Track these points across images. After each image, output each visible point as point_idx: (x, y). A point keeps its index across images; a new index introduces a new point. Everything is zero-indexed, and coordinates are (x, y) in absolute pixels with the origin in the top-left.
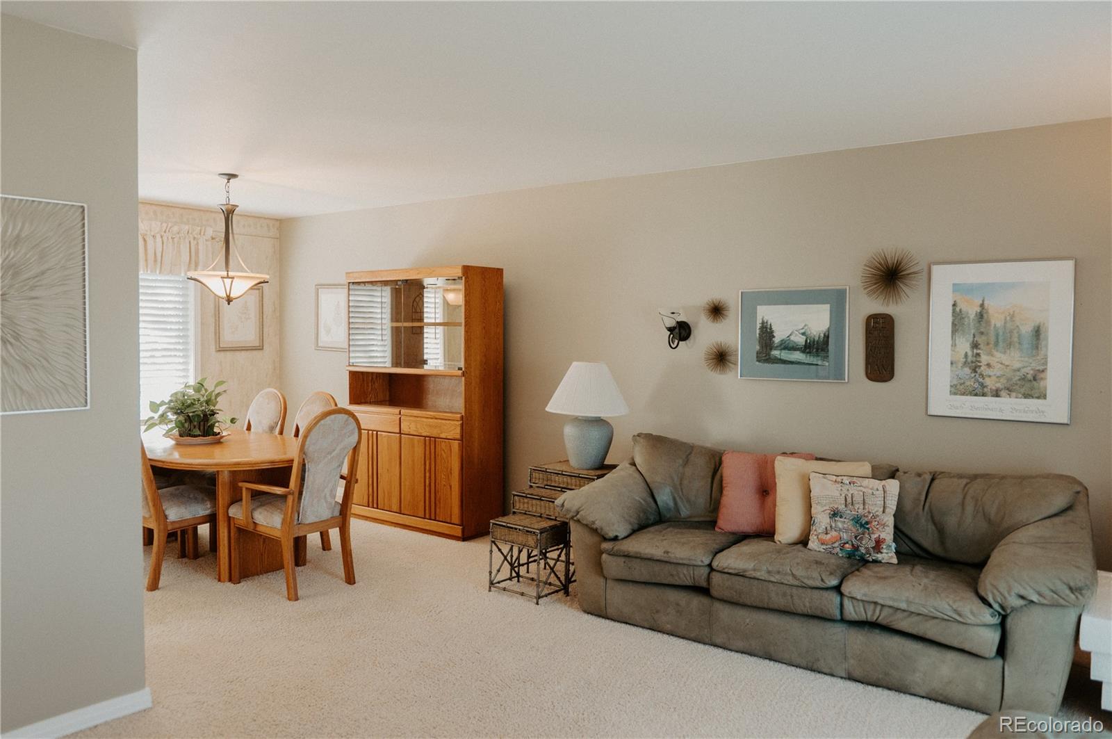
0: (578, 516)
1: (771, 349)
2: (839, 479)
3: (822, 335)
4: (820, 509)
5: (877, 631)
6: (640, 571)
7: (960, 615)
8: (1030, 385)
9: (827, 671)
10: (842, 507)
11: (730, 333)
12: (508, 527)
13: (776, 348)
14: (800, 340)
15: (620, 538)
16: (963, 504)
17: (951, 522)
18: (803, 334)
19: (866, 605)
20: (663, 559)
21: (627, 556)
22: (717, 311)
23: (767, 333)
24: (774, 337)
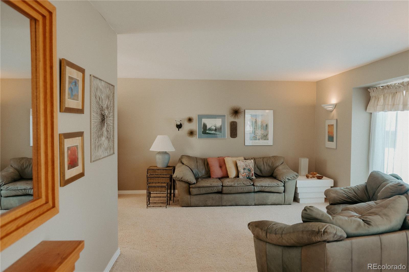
0: (182, 179)
1: (206, 130)
2: (243, 161)
3: (220, 127)
4: (241, 168)
5: (260, 193)
6: (203, 191)
7: (278, 185)
8: (265, 137)
9: (250, 205)
10: (245, 167)
11: (194, 126)
12: (155, 187)
13: (207, 130)
14: (214, 128)
15: (195, 183)
16: (264, 164)
17: (262, 168)
18: (215, 126)
19: (259, 187)
20: (210, 186)
21: (199, 187)
22: (190, 120)
23: (205, 126)
24: (207, 127)
